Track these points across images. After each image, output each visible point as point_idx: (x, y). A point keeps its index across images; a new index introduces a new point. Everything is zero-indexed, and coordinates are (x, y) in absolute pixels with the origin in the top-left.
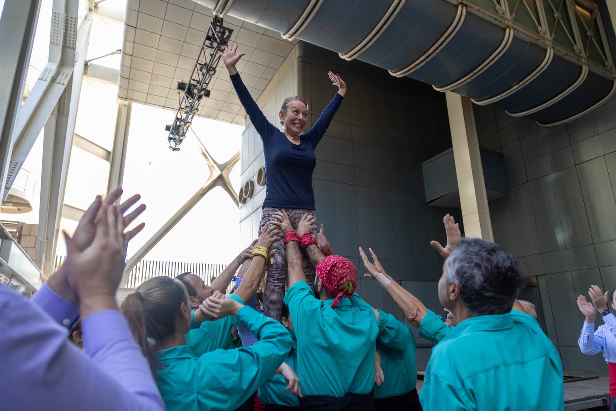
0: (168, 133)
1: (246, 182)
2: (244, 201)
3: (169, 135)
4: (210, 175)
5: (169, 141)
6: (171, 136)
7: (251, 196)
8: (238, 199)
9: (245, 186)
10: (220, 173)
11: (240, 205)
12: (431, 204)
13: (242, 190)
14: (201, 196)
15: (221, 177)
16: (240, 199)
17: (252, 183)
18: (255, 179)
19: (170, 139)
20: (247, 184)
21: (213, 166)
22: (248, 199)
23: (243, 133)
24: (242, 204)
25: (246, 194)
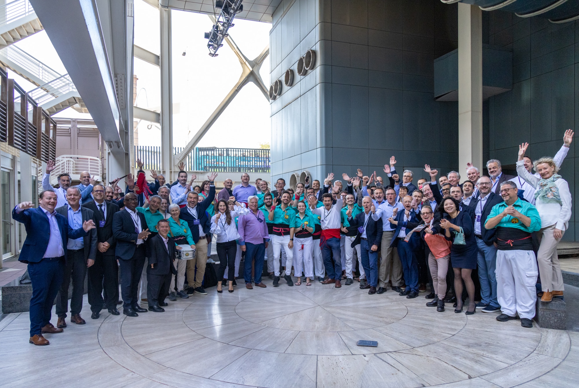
0: (207, 40)
1: (275, 81)
2: (274, 98)
3: (209, 43)
4: (242, 71)
5: (209, 48)
6: (210, 43)
7: (280, 94)
8: (269, 93)
9: (274, 84)
10: (251, 69)
11: (271, 100)
12: (439, 100)
13: (271, 87)
14: (237, 92)
15: (252, 73)
16: (271, 96)
17: (280, 82)
18: (283, 79)
19: (209, 45)
20: (276, 82)
21: (245, 63)
22: (278, 97)
23: (271, 32)
24: (273, 101)
25: (276, 92)
